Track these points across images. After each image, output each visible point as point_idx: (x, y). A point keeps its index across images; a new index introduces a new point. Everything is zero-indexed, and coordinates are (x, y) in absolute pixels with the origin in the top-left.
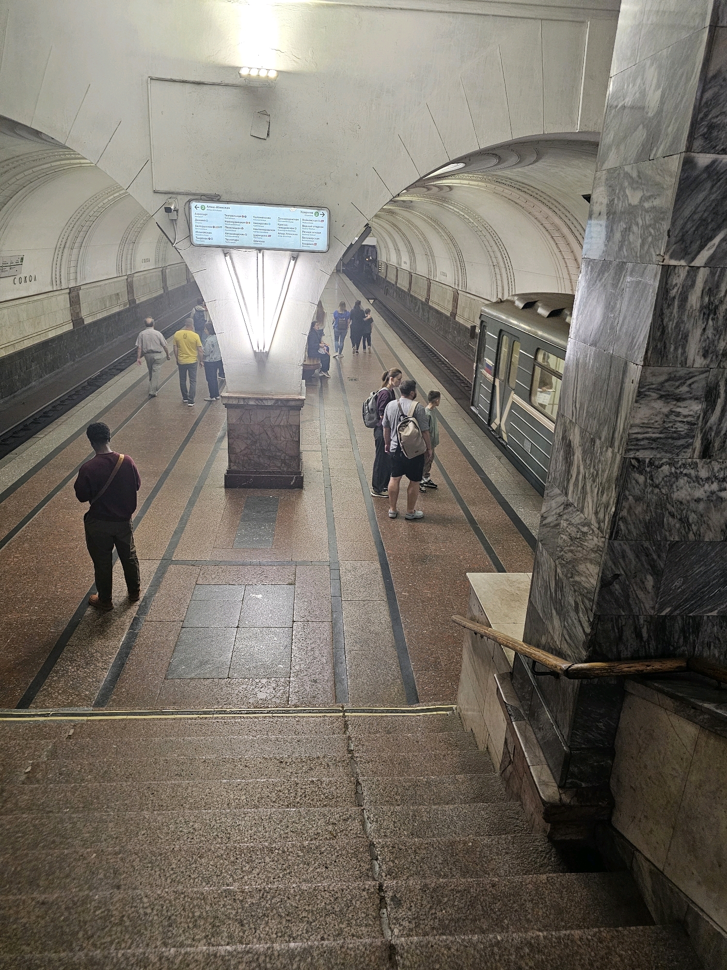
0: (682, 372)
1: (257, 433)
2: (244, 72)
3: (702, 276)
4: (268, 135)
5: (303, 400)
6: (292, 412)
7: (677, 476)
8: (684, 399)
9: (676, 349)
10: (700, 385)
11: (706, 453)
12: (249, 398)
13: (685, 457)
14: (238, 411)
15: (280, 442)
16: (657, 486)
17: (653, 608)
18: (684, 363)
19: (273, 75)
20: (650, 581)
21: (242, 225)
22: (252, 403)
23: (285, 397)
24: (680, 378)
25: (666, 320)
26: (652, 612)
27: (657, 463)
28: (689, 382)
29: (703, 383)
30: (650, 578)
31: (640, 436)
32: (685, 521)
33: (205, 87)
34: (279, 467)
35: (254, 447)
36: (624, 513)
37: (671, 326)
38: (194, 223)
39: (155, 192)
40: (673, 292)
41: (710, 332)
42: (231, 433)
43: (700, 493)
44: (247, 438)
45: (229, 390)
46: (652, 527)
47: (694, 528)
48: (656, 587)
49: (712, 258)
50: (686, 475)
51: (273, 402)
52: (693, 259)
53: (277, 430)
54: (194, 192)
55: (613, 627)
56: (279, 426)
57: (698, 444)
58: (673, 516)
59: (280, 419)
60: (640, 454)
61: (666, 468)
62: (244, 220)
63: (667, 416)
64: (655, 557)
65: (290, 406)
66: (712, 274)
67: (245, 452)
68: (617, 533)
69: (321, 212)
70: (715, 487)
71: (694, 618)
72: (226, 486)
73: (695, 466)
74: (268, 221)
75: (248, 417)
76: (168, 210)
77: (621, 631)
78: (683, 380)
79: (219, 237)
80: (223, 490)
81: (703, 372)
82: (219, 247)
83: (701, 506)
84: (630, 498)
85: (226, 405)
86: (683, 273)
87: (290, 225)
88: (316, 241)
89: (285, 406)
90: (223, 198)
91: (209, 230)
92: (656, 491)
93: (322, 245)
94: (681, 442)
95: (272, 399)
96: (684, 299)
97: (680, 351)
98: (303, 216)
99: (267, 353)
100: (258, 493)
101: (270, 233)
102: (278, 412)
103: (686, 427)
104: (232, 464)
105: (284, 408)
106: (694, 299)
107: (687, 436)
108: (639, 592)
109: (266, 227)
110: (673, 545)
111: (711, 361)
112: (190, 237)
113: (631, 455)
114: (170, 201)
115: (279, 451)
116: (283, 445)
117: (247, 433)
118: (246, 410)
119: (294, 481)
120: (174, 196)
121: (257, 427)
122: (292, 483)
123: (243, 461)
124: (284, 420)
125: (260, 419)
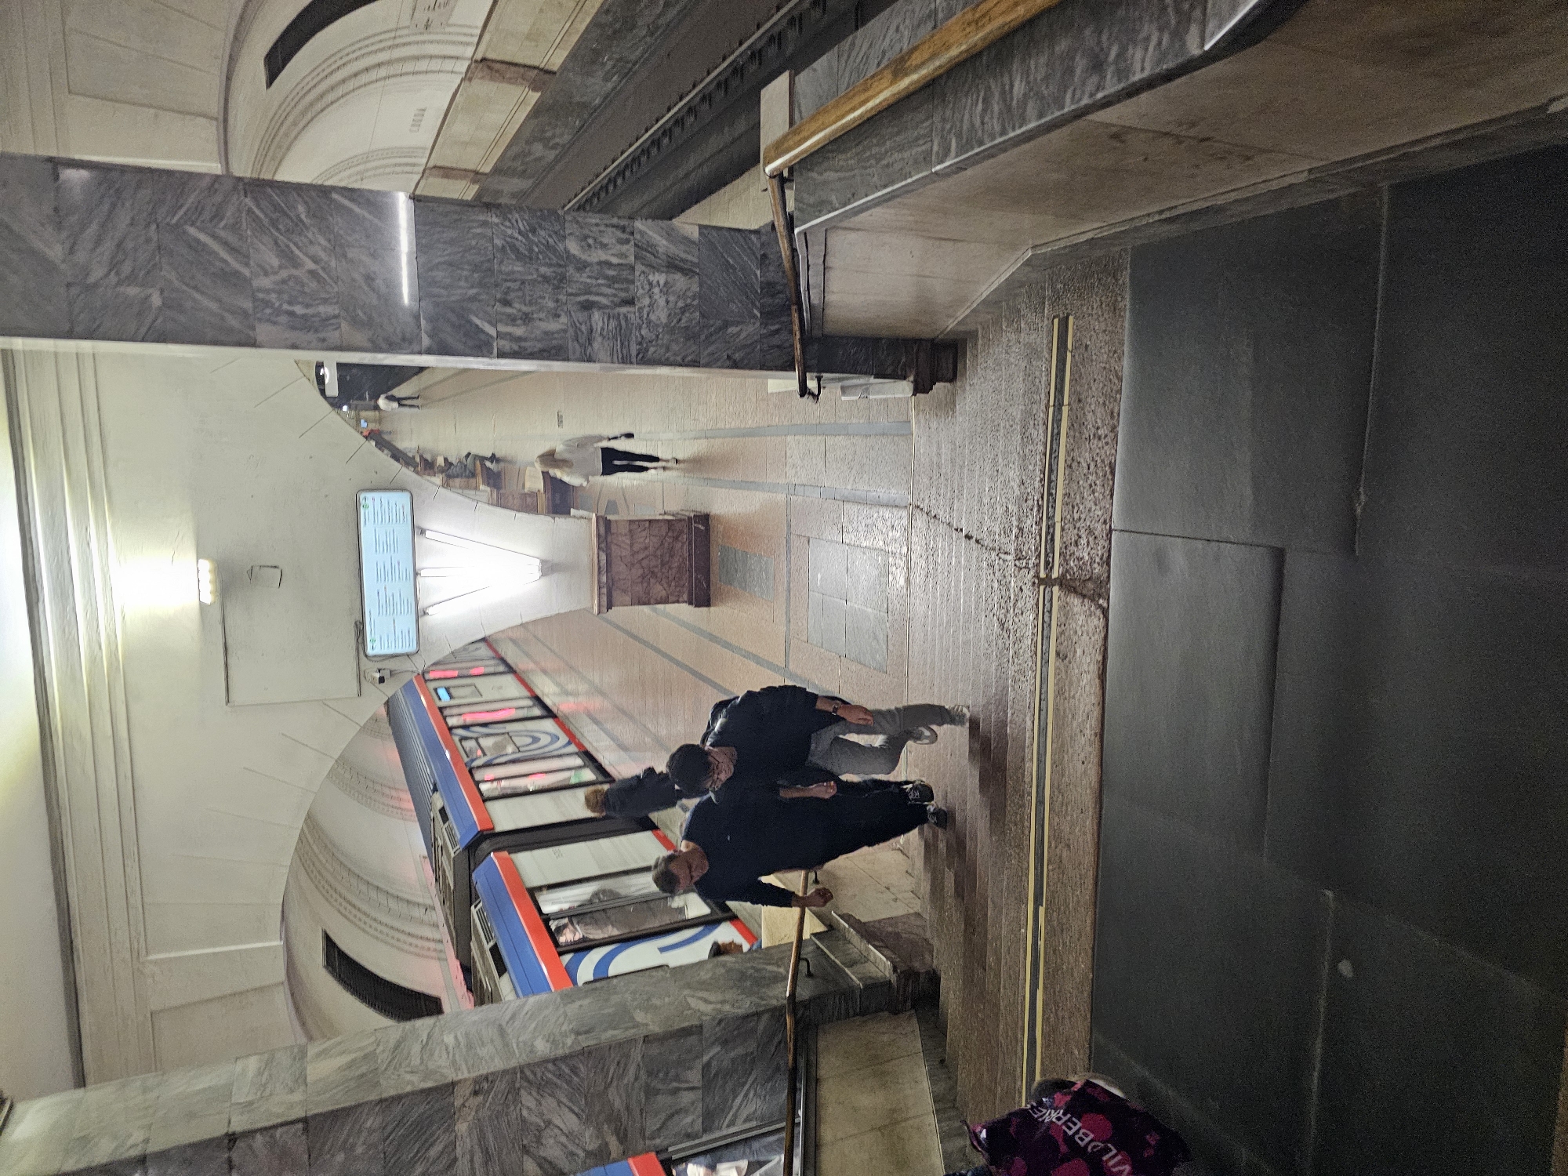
0: (571, 331)
1: (640, 571)
2: (208, 598)
3: (502, 328)
4: (275, 567)
5: (598, 518)
6: (613, 530)
7: (649, 322)
8: (591, 326)
9: (555, 339)
10: (581, 316)
11: (630, 302)
12: (599, 582)
13: (634, 319)
14: (615, 594)
15: (651, 544)
16: (657, 336)
17: (754, 324)
18: (565, 331)
19: (206, 566)
20: (732, 330)
21: (389, 594)
22: (604, 579)
23: (595, 540)
24: (576, 332)
25: (536, 350)
26: (758, 324)
27: (640, 339)
28: (578, 325)
29: (579, 314)
30: (730, 330)
31: (620, 356)
32: (683, 310)
33: (229, 641)
34: (683, 543)
35: (659, 575)
36: (679, 359)
37: (539, 346)
38: (391, 651)
39: (360, 695)
40: (516, 348)
41: (542, 315)
42: (644, 600)
43: (662, 302)
44: (649, 584)
45: (589, 605)
46: (690, 335)
47: (689, 301)
48: (738, 323)
49: (490, 323)
50: (648, 315)
51: (601, 553)
52: (491, 337)
53: (636, 548)
54: (354, 653)
55: (771, 354)
56: (631, 545)
57: (623, 310)
58: (680, 320)
59: (622, 545)
60: (634, 353)
61: (643, 332)
62: (382, 593)
63: (604, 338)
64: (713, 329)
65: (606, 532)
66: (501, 321)
67: (665, 585)
68: (695, 361)
69: (362, 502)
70: (656, 290)
71: (762, 289)
72: (708, 605)
73: (641, 309)
74: (381, 565)
75: (622, 582)
76: (382, 680)
77: (773, 347)
78: (577, 330)
79: (407, 622)
80: (712, 608)
81: (571, 316)
82: (417, 621)
83: (672, 298)
84: (667, 355)
85: (610, 607)
86: (502, 342)
87: (383, 538)
88: (399, 506)
89: (606, 538)
90: (358, 617)
91: (398, 633)
92: (661, 336)
93: (402, 499)
94: (623, 323)
95: (598, 554)
96: (519, 339)
97: (556, 335)
98: (370, 523)
99: (543, 562)
100: (715, 568)
101: (395, 563)
102: (614, 547)
103: (611, 320)
104: (681, 599)
105: (609, 539)
106: (519, 331)
107: (618, 319)
108: (741, 337)
109: (388, 566)
110: (702, 315)
111: (562, 310)
112: (408, 655)
113: (634, 360)
114: (368, 677)
115: (662, 544)
116: (655, 540)
117: (642, 582)
118: (613, 584)
119: (700, 526)
120: (362, 674)
121: (634, 571)
122: (702, 528)
123: (676, 586)
124: (624, 538)
125: (622, 568)
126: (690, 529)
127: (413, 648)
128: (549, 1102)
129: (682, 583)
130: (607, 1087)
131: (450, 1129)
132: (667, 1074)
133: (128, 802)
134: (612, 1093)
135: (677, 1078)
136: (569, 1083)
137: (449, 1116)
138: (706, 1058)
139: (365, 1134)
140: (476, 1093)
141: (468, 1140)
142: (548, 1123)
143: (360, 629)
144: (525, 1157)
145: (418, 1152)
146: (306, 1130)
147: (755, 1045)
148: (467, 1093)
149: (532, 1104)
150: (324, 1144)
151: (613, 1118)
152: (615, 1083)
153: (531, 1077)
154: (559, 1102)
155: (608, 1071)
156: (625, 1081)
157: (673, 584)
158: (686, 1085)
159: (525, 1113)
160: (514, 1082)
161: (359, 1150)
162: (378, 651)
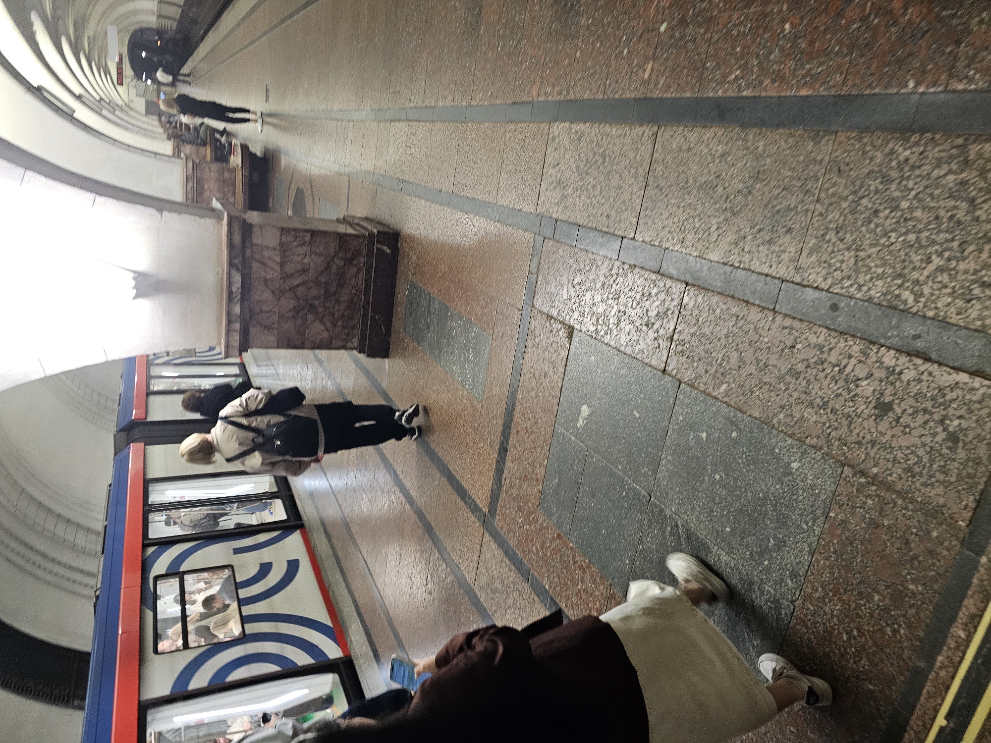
6: (255, 239)
44: (305, 320)
51: (234, 272)
53: (289, 268)
56: (282, 265)
59: (269, 262)
65: (244, 242)
67: (328, 324)
72: (387, 355)
75: (265, 315)
89: (243, 251)
95: (229, 273)
100: (400, 311)
102: (255, 265)
104: (349, 345)
105: (248, 253)
116: (319, 260)
117: (294, 317)
118: (251, 317)
119: (385, 248)
121: (284, 301)
122: (388, 251)
123: (343, 327)
124: (271, 253)
125: (267, 295)
126: (370, 250)
129: (352, 323)
157: (340, 323)
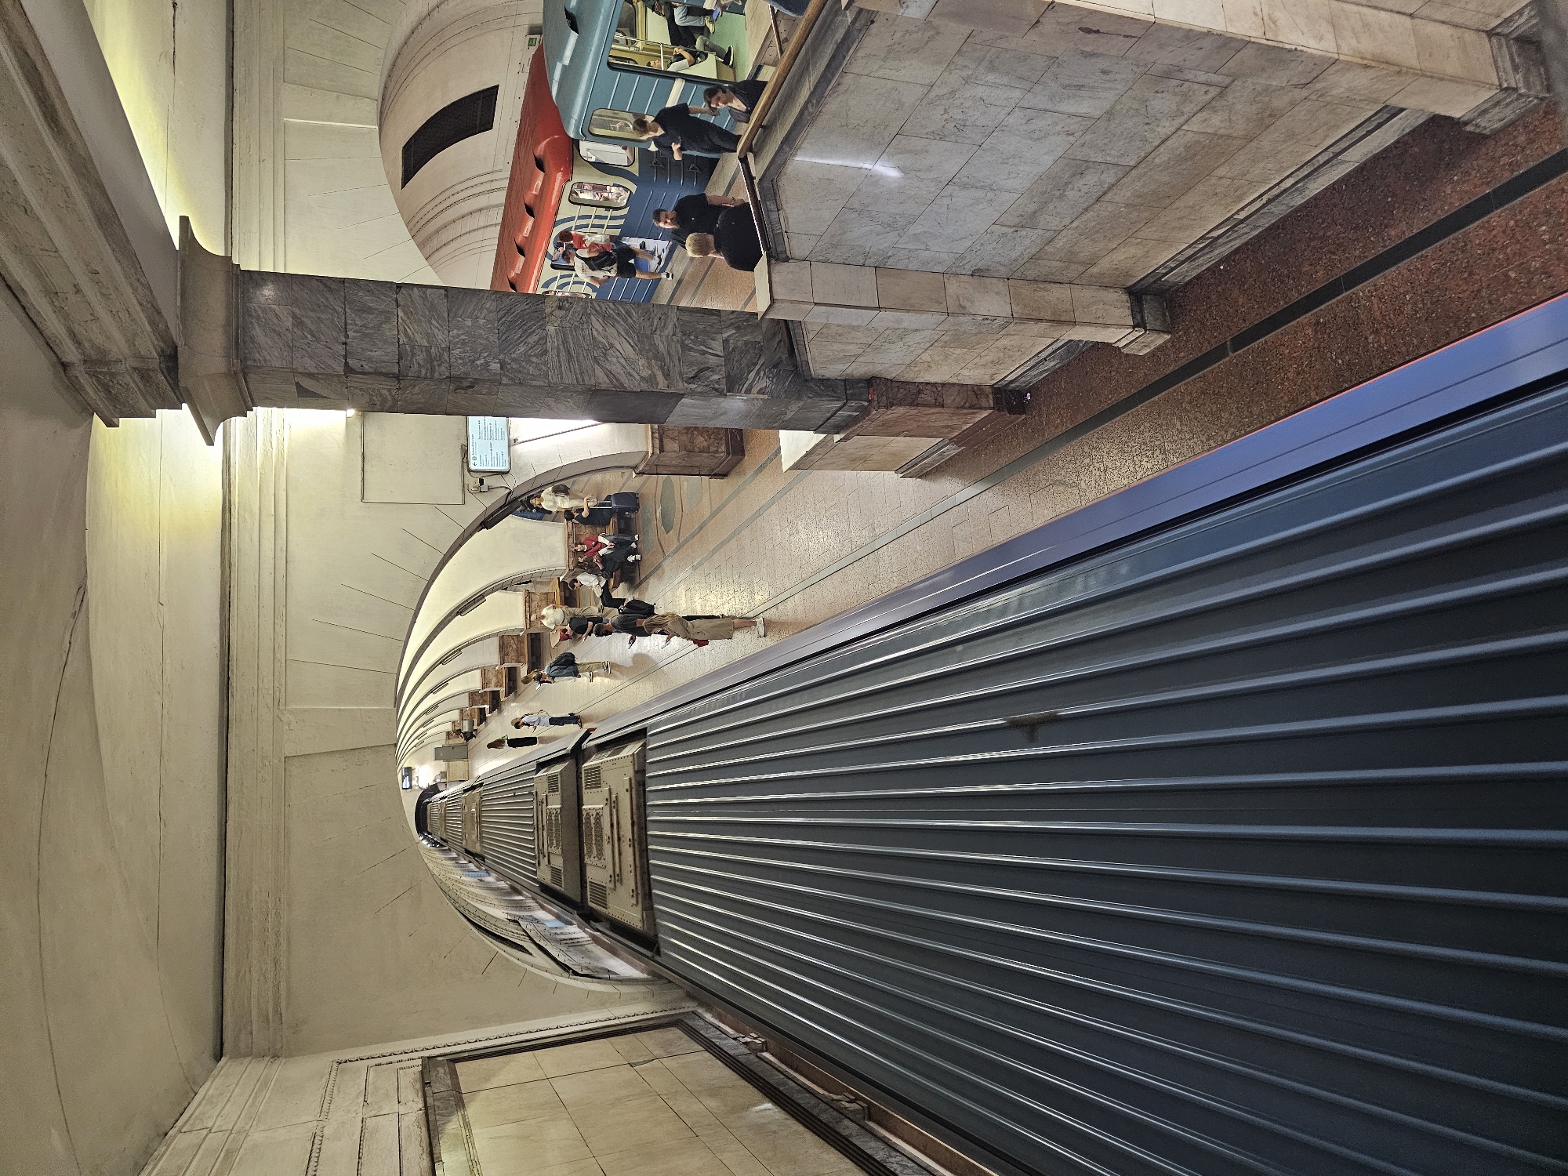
14: (665, 441)
38: (489, 468)
39: (463, 502)
45: (642, 449)
54: (460, 468)
79: (501, 447)
82: (509, 449)
90: (465, 444)
91: (494, 455)
112: (502, 473)
120: (466, 487)
127: (505, 468)
128: (611, 331)
130: (653, 332)
131: (542, 327)
132: (697, 338)
133: (281, 572)
134: (657, 338)
135: (704, 343)
136: (626, 321)
137: (542, 319)
138: (725, 335)
139: (485, 311)
140: (560, 308)
141: (555, 340)
142: (612, 346)
143: (465, 452)
144: (596, 366)
145: (520, 337)
146: (446, 296)
147: (761, 337)
148: (555, 305)
149: (600, 329)
150: (458, 310)
151: (658, 357)
152: (658, 332)
153: (598, 308)
154: (619, 333)
155: (653, 322)
156: (666, 333)
158: (711, 351)
159: (595, 333)
160: (586, 308)
161: (482, 322)
162: (478, 467)
